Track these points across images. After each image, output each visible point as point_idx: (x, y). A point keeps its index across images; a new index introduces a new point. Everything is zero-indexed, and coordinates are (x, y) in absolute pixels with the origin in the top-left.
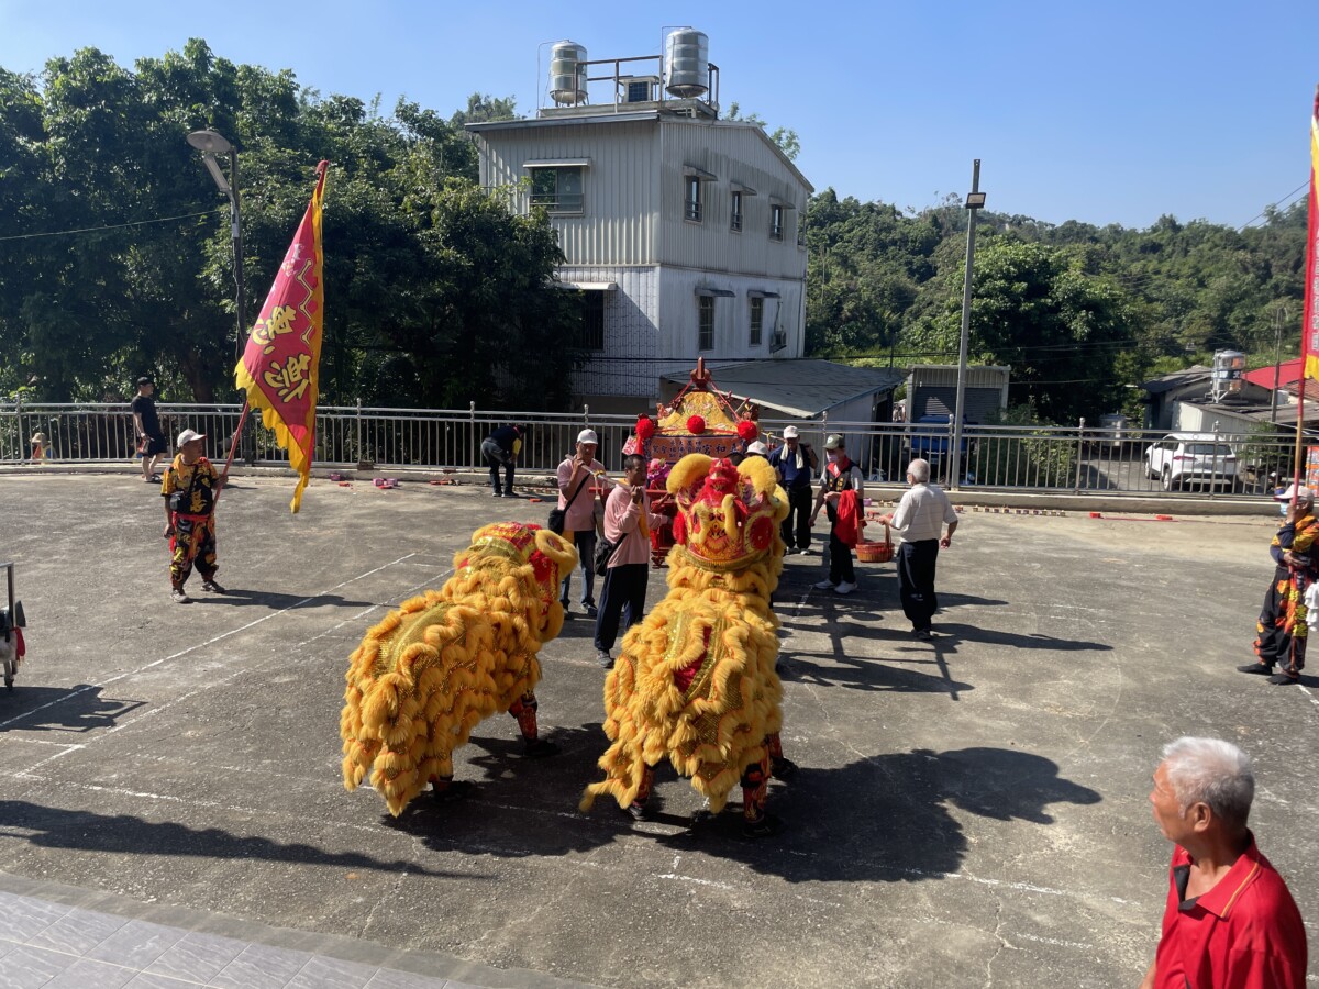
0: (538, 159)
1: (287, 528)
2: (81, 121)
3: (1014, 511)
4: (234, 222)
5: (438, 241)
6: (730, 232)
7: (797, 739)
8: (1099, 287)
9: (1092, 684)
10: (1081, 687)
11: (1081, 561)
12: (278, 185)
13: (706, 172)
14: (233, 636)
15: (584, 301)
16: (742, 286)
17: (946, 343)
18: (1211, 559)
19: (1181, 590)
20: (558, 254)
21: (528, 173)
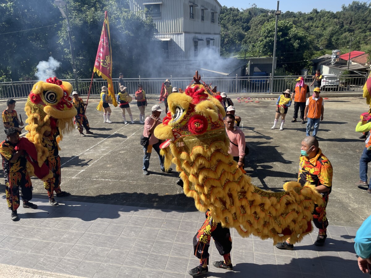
0: (147, 2)
1: (98, 113)
4: (68, 26)
5: (123, 29)
6: (201, 22)
7: (254, 159)
8: (301, 33)
12: (77, 14)
13: (195, 4)
14: (102, 142)
15: (163, 44)
16: (204, 37)
17: (259, 51)
20: (157, 31)
21: (144, 6)
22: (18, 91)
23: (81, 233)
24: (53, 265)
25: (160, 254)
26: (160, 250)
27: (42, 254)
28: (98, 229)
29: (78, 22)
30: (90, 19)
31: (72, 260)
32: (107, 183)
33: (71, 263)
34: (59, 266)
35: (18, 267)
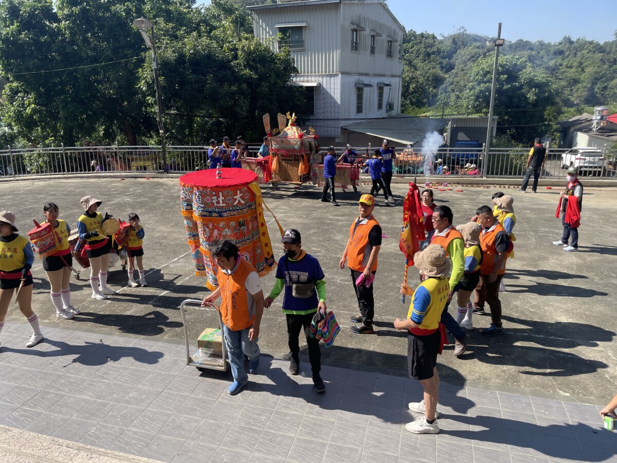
0: (282, 23)
2: (76, 12)
3: (512, 187)
4: (154, 61)
5: (241, 66)
6: (370, 55)
8: (540, 76)
9: (564, 261)
10: (559, 263)
11: (547, 209)
12: (169, 42)
13: (360, 27)
15: (305, 92)
16: (375, 81)
17: (468, 106)
18: (604, 207)
19: (593, 221)
20: (295, 70)
21: (277, 30)
22: (72, 162)
23: (157, 391)
24: (110, 440)
25: (281, 433)
26: (281, 426)
27: (94, 420)
28: (184, 386)
29: (170, 55)
30: (189, 50)
31: (140, 432)
32: (202, 314)
33: (138, 437)
34: (119, 441)
35: (56, 439)
